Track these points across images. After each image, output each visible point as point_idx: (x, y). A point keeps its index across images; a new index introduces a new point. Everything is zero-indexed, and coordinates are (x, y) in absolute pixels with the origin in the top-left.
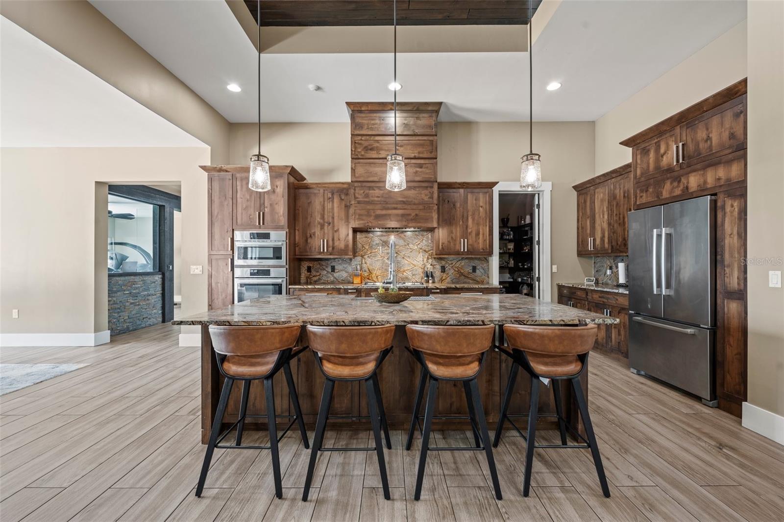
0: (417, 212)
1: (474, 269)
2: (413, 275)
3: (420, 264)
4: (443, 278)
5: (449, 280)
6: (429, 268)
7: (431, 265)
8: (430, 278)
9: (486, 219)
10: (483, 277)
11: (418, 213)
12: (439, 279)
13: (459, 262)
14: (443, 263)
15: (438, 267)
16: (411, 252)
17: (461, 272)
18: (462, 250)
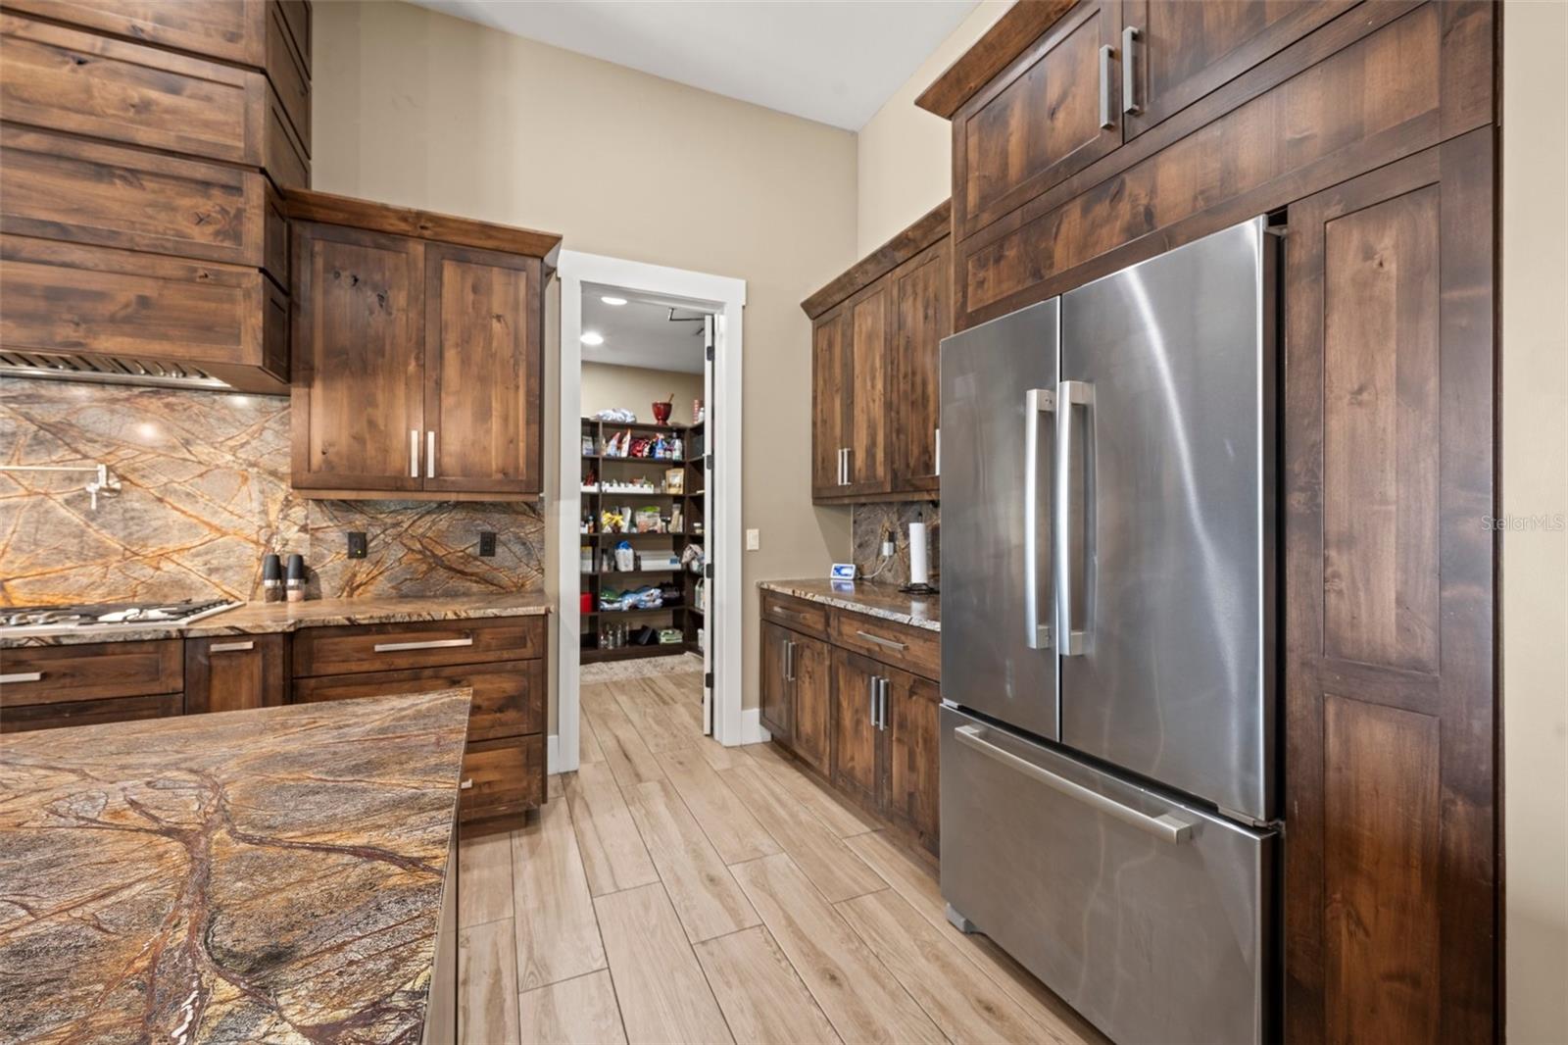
0: (150, 289)
1: (488, 544)
2: (211, 571)
3: (252, 524)
4: (361, 578)
5: (382, 585)
6: (292, 540)
7: (304, 529)
8: (291, 582)
9: (516, 363)
10: (524, 569)
11: (147, 293)
12: (337, 583)
13: (428, 518)
14: (359, 521)
15: (336, 535)
16: (201, 475)
17: (434, 555)
18: (415, 474)
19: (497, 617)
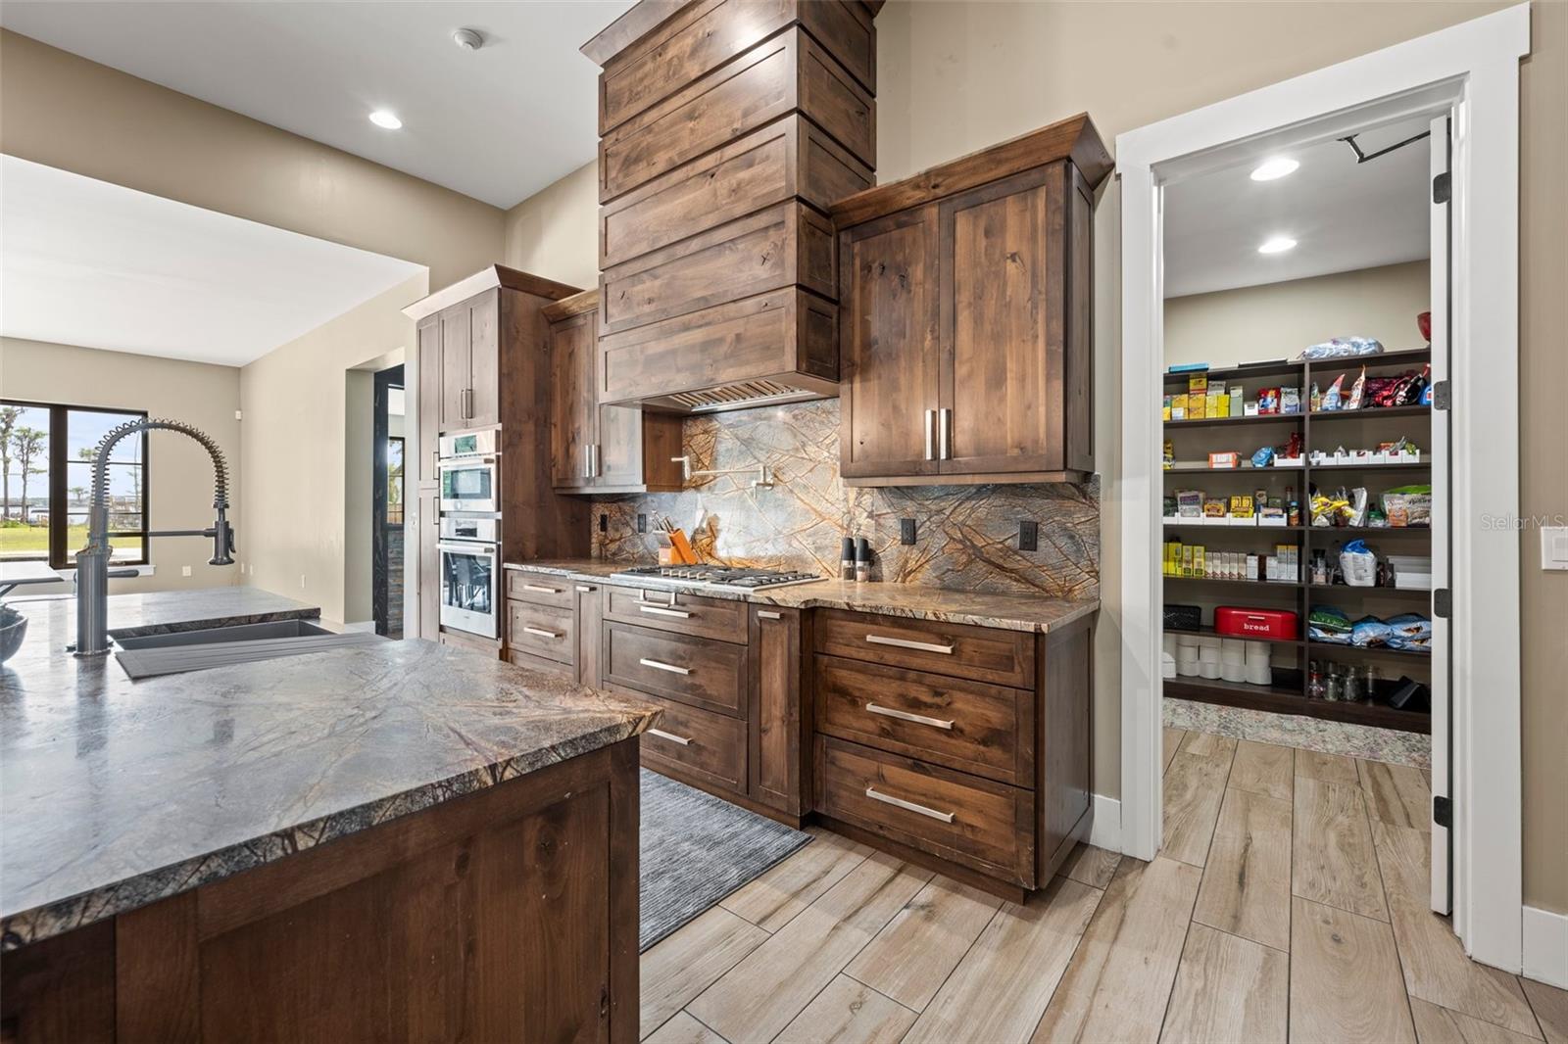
0: (738, 327)
1: (1030, 537)
2: (818, 549)
3: (837, 512)
4: (911, 565)
5: (927, 575)
6: (864, 528)
7: (871, 515)
8: (859, 564)
9: (1035, 307)
10: (1070, 570)
11: (740, 330)
12: (895, 568)
13: (968, 505)
14: (911, 507)
15: (893, 524)
16: (811, 471)
17: (974, 546)
18: (929, 457)
19: (977, 626)
